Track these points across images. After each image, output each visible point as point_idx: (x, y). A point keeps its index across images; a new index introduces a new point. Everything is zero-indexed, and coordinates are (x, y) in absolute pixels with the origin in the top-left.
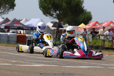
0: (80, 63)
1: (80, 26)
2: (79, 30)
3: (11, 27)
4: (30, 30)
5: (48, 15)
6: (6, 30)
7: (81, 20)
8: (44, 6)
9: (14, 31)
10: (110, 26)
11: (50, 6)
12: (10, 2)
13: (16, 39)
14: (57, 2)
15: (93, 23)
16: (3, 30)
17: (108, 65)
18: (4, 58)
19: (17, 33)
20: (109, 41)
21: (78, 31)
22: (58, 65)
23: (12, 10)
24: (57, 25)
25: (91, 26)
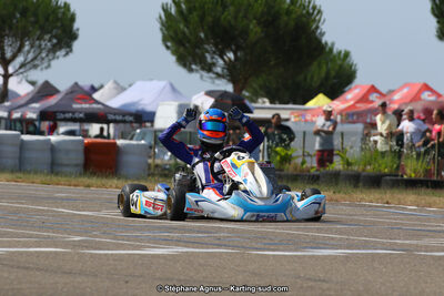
0: (315, 238)
1: (311, 104)
2: (309, 117)
3: (62, 116)
4: (131, 122)
5: (194, 67)
6: (45, 125)
7: (316, 82)
8: (180, 36)
9: (75, 127)
10: (420, 102)
11: (202, 35)
12: (59, 24)
13: (80, 158)
14: (229, 22)
15: (357, 91)
16: (35, 126)
17: (415, 242)
18: (40, 228)
19: (85, 134)
20: (418, 155)
21: (306, 121)
22: (233, 247)
23: (63, 52)
24: (229, 101)
25: (352, 103)
